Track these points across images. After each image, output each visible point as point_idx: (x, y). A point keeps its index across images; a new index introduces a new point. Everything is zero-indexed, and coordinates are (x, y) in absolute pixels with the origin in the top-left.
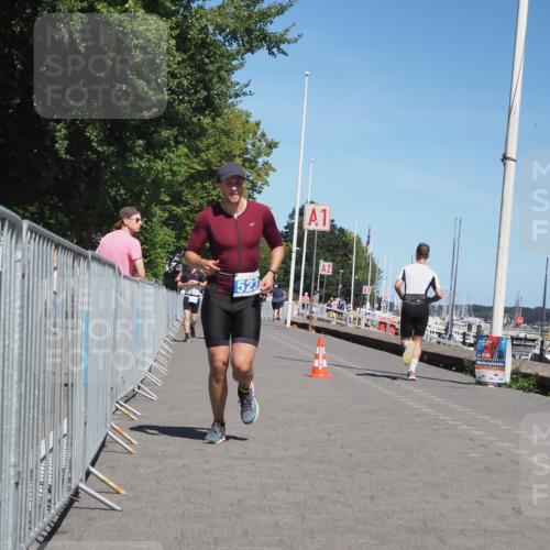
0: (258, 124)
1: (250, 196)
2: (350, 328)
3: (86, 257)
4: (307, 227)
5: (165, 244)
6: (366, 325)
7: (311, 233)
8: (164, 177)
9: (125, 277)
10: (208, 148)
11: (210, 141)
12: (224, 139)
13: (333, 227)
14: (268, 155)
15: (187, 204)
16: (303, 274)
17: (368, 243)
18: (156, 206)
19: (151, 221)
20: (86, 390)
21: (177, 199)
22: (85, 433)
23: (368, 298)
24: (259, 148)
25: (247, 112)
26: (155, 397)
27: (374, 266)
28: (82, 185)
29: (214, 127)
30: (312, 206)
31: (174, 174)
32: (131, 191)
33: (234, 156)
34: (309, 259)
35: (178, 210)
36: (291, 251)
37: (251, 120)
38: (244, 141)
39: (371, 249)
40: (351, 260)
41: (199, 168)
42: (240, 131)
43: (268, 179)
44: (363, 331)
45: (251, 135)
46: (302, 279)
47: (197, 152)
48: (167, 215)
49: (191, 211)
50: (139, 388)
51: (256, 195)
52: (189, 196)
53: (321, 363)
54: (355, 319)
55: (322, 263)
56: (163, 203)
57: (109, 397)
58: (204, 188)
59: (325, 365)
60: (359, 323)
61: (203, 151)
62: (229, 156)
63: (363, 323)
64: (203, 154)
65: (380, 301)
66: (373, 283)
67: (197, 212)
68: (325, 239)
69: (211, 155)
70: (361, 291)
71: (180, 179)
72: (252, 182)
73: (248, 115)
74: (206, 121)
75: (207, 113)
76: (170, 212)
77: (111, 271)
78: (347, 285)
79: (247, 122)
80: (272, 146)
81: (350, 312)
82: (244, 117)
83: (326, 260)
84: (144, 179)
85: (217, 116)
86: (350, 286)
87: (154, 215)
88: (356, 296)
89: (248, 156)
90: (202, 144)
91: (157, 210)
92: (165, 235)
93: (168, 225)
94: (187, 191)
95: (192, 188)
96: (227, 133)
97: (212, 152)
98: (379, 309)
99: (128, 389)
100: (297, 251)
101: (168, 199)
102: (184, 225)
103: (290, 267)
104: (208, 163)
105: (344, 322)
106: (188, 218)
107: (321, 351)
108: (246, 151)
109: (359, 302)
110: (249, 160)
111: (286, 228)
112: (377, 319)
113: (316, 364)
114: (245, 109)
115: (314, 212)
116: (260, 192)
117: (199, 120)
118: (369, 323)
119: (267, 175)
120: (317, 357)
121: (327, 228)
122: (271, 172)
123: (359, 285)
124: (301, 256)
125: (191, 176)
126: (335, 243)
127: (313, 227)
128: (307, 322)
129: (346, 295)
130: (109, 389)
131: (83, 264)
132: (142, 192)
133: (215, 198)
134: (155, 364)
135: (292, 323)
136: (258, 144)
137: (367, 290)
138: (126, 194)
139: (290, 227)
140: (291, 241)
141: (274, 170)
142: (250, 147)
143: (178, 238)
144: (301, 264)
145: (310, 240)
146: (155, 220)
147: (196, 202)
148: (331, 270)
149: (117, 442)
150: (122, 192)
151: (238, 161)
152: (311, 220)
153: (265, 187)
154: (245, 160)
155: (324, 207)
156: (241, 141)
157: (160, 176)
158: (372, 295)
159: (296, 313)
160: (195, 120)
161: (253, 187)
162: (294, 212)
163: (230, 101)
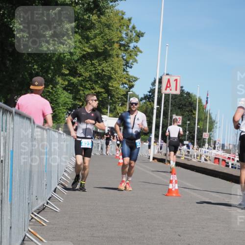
0: (130, 20)
1: (124, 70)
2: (194, 162)
3: (11, 112)
4: (164, 91)
5: (65, 103)
6: (206, 160)
7: (167, 96)
8: (65, 57)
9: (38, 127)
10: (95, 37)
11: (96, 32)
12: (107, 30)
13: (182, 91)
14: (137, 41)
15: (80, 75)
16: (161, 125)
17: (207, 103)
18: (59, 76)
19: (55, 87)
20: (11, 204)
21: (74, 72)
22: (10, 234)
23: (207, 140)
24: (131, 36)
25: (122, 11)
26: (58, 210)
27: (211, 118)
28: (8, 62)
29: (100, 22)
30: (168, 77)
31: (71, 54)
32: (41, 67)
33: (114, 42)
34: (165, 114)
35: (74, 80)
36: (153, 108)
37: (125, 17)
38: (120, 31)
39: (208, 107)
40: (194, 114)
41: (89, 51)
42: (117, 25)
43: (137, 58)
44: (203, 164)
45: (125, 28)
46: (161, 127)
47: (88, 39)
48: (66, 83)
49: (84, 80)
50: (47, 203)
51: (128, 69)
52: (82, 70)
53: (174, 186)
54: (197, 156)
55: (174, 116)
56: (64, 75)
57: (27, 209)
58: (92, 64)
59: (177, 188)
60: (200, 158)
61: (92, 39)
62: (110, 42)
63: (203, 158)
64: (92, 41)
65: (215, 143)
66: (210, 130)
67: (87, 81)
68: (177, 100)
69: (97, 42)
70: (202, 136)
71: (76, 58)
72: (126, 60)
73: (123, 14)
74: (94, 18)
75: (94, 12)
76: (69, 81)
77: (28, 122)
78: (192, 132)
79: (122, 18)
80: (140, 35)
81: (194, 150)
82: (120, 15)
83: (177, 115)
84: (51, 58)
85: (102, 14)
86: (194, 132)
87: (57, 83)
88: (198, 139)
89: (123, 42)
90: (91, 34)
91: (59, 80)
92: (65, 97)
93: (67, 90)
94: (80, 67)
95: (84, 65)
96: (109, 26)
97: (98, 39)
98: (214, 148)
99: (40, 203)
100: (157, 108)
101: (67, 72)
102: (79, 90)
103: (152, 120)
104: (95, 47)
105: (189, 158)
106: (81, 85)
107: (174, 178)
108: (122, 39)
109: (201, 144)
110: (124, 45)
111: (150, 92)
112: (213, 156)
113: (171, 186)
114: (120, 10)
115: (169, 81)
116: (131, 67)
117: (89, 17)
118: (207, 159)
119: (136, 55)
120: (171, 182)
121: (178, 92)
122: (139, 53)
123: (201, 132)
124: (160, 112)
125: (84, 56)
126: (183, 103)
127: (168, 91)
128: (164, 157)
129: (191, 139)
130: (27, 204)
131: (9, 117)
132: (49, 67)
133: (100, 71)
134: (58, 187)
135: (154, 158)
136: (130, 34)
137: (206, 135)
138: (38, 69)
139: (152, 91)
140: (153, 101)
141: (141, 52)
142: (124, 36)
143: (75, 98)
144: (160, 117)
145: (166, 101)
146: (58, 86)
147: (87, 74)
148: (181, 122)
149: (32, 241)
150: (35, 67)
151: (116, 46)
152: (167, 87)
153: (135, 63)
154: (121, 45)
155: (175, 78)
156: (118, 32)
157: (62, 56)
158: (210, 139)
159: (156, 151)
160: (86, 17)
161: (127, 64)
162: (155, 81)
163: (111, 4)
